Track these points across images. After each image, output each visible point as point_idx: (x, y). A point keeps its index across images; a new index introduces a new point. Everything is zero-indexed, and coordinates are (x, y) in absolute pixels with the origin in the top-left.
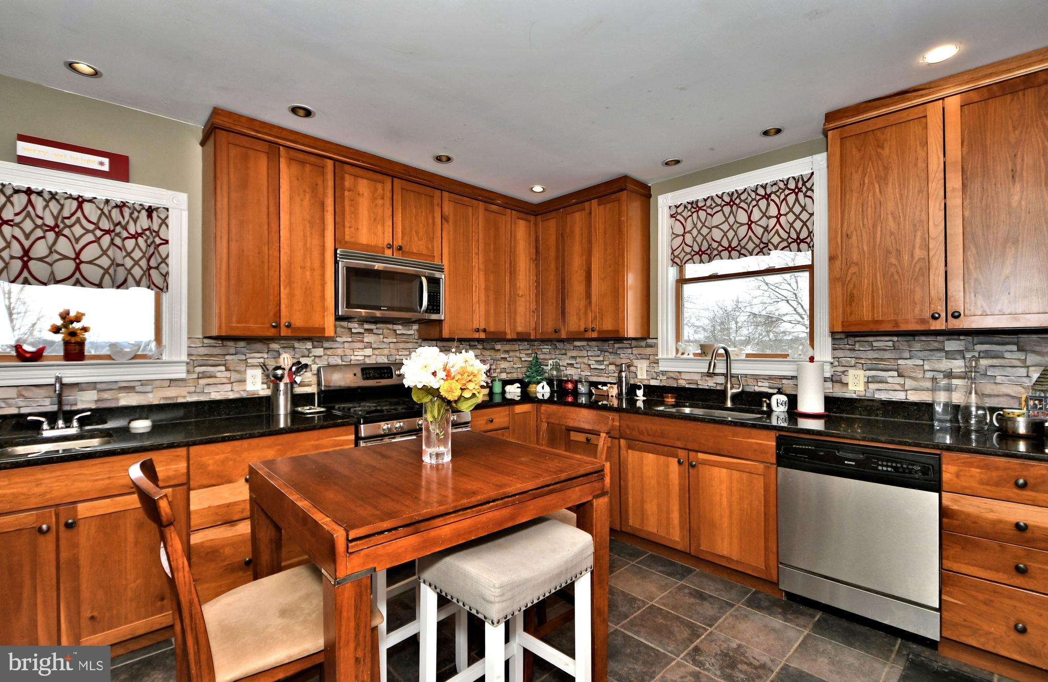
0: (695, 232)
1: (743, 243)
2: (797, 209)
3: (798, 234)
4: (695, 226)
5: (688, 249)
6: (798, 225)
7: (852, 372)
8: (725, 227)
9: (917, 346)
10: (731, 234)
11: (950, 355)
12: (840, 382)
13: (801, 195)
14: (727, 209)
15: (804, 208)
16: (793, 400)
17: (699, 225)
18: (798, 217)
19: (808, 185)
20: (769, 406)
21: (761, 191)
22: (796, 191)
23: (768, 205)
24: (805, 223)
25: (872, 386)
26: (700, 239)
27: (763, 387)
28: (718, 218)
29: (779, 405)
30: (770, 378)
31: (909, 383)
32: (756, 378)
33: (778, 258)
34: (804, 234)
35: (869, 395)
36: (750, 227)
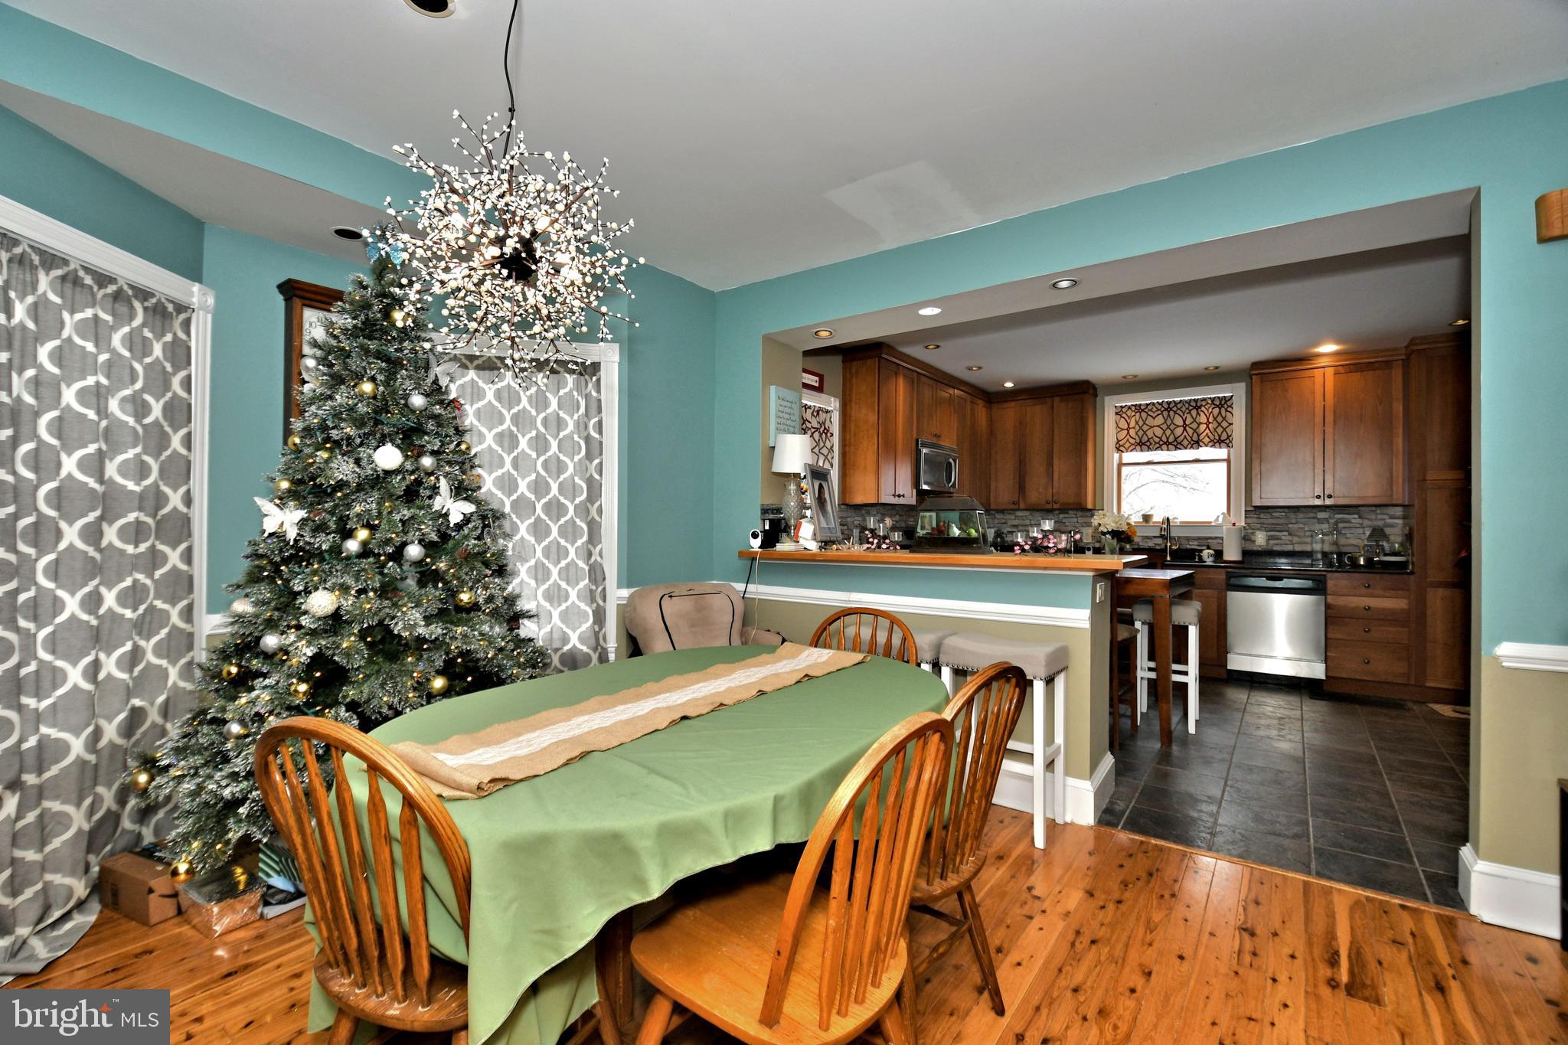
0: (1137, 428)
1: (1179, 440)
2: (1220, 419)
3: (1220, 436)
4: (1137, 423)
5: (1132, 441)
6: (1220, 430)
7: (1257, 532)
8: (1164, 427)
9: (1301, 515)
10: (1168, 432)
11: (1320, 521)
12: (1250, 540)
13: (1223, 410)
14: (1165, 414)
15: (1224, 419)
16: (1219, 554)
17: (1141, 423)
18: (1219, 424)
19: (1229, 403)
20: (1200, 558)
21: (1193, 404)
22: (1220, 406)
23: (1198, 414)
24: (1224, 429)
25: (1271, 542)
26: (1141, 433)
27: (1193, 545)
28: (1160, 420)
29: (1207, 555)
30: (1199, 538)
31: (1295, 539)
32: (1188, 539)
33: (1205, 452)
34: (1224, 436)
35: (1269, 548)
36: (1185, 429)
